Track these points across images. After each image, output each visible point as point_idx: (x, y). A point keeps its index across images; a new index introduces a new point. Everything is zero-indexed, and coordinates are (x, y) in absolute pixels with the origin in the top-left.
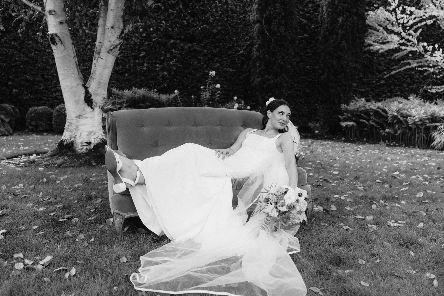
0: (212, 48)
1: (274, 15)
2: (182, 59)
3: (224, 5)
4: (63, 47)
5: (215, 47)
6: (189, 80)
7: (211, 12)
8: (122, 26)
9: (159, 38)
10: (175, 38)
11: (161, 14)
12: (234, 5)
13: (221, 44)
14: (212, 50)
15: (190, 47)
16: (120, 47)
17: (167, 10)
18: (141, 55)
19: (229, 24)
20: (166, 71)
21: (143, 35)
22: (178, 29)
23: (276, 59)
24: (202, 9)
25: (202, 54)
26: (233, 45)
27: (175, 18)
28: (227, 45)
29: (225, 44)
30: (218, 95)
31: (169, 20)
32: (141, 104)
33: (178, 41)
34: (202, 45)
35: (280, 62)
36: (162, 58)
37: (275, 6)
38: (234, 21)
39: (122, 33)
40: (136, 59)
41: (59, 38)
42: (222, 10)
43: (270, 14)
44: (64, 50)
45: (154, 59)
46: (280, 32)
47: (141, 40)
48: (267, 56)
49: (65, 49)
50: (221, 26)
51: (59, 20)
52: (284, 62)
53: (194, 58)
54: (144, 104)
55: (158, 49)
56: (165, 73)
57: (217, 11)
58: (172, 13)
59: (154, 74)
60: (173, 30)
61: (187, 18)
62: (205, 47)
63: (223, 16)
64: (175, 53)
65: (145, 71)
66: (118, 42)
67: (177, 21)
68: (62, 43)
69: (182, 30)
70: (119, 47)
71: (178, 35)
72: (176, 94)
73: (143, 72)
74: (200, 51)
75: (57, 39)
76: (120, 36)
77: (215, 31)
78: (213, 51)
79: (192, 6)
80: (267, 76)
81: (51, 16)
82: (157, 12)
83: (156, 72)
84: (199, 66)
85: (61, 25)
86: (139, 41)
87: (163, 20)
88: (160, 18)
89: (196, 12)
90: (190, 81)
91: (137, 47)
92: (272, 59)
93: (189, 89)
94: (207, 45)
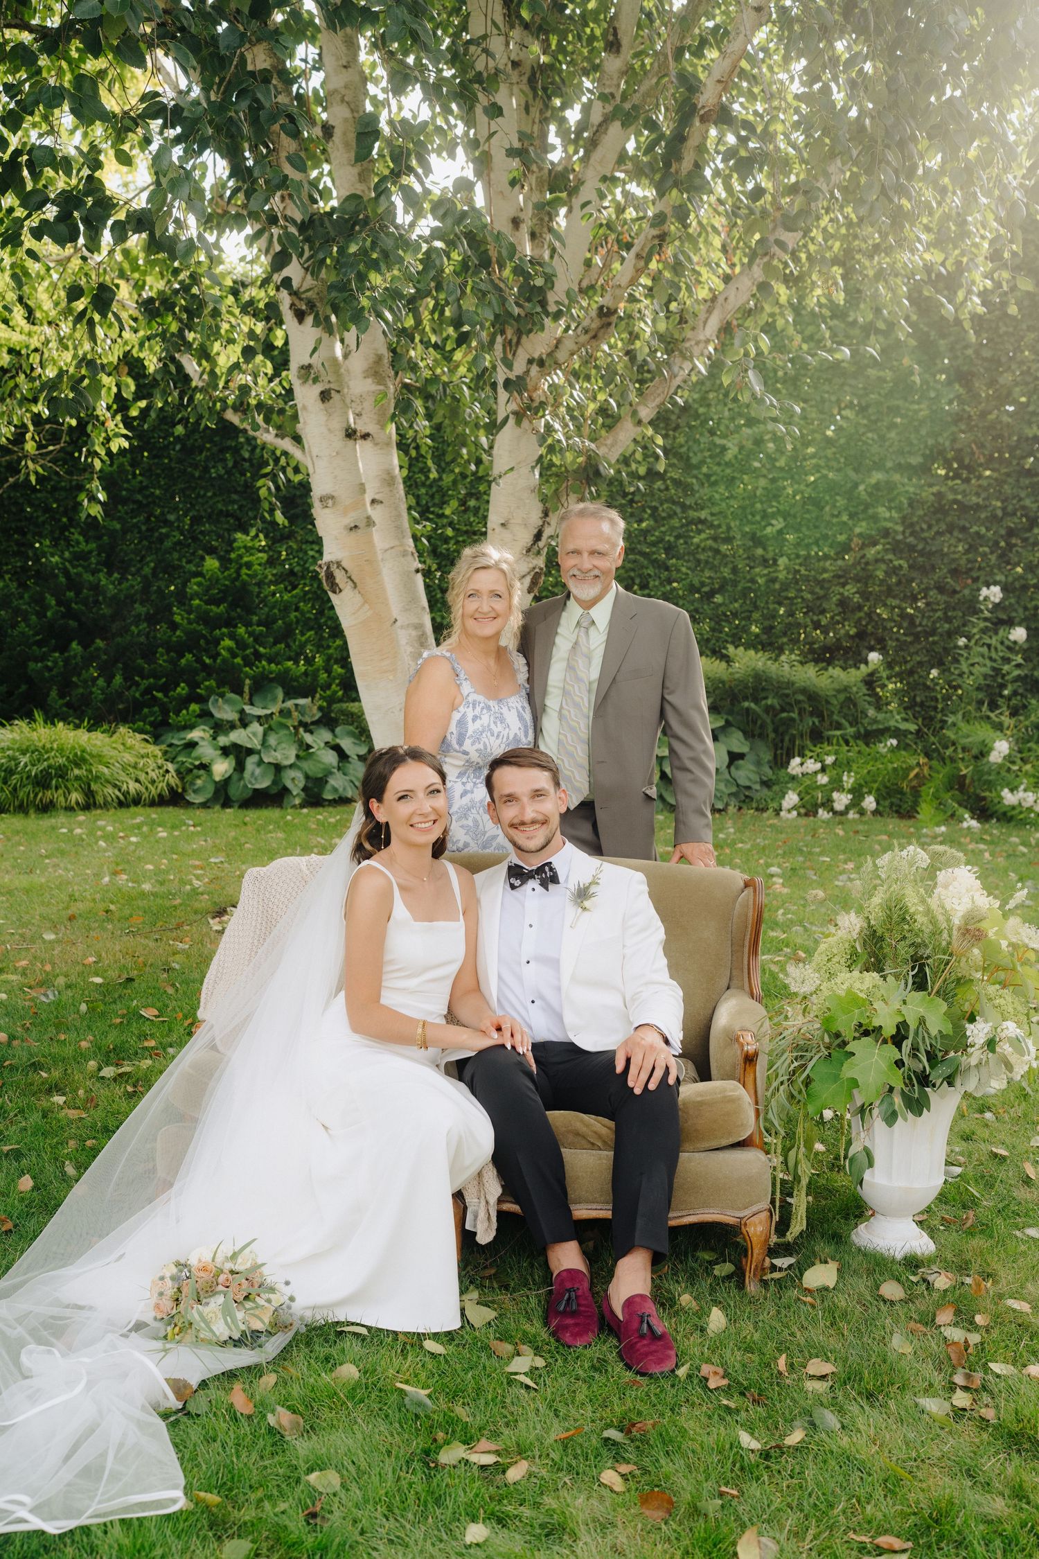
0: (1023, 494)
2: (911, 540)
4: (358, 596)
6: (936, 611)
7: (1022, 363)
8: (535, 518)
9: (830, 468)
10: (889, 464)
14: (1021, 499)
15: (939, 495)
16: (534, 581)
18: (769, 529)
20: (857, 579)
21: (778, 464)
22: (898, 434)
25: (983, 516)
30: (1016, 672)
32: (746, 704)
33: (897, 477)
36: (841, 538)
40: (756, 546)
41: (346, 572)
44: (360, 608)
45: (817, 543)
47: (773, 480)
49: (366, 602)
51: (349, 520)
53: (956, 533)
54: (756, 700)
55: (827, 509)
56: (850, 590)
59: (812, 593)
60: (882, 438)
64: (885, 519)
65: (785, 587)
67: (898, 407)
68: (355, 586)
69: (913, 436)
70: (528, 580)
71: (901, 452)
72: (871, 667)
73: (777, 586)
74: (977, 505)
75: (339, 577)
81: (327, 511)
82: (829, 381)
83: (822, 588)
84: (969, 561)
85: (353, 533)
86: (762, 482)
87: (850, 405)
88: (838, 401)
90: (939, 614)
91: (758, 506)
93: (934, 643)
94: (1005, 482)
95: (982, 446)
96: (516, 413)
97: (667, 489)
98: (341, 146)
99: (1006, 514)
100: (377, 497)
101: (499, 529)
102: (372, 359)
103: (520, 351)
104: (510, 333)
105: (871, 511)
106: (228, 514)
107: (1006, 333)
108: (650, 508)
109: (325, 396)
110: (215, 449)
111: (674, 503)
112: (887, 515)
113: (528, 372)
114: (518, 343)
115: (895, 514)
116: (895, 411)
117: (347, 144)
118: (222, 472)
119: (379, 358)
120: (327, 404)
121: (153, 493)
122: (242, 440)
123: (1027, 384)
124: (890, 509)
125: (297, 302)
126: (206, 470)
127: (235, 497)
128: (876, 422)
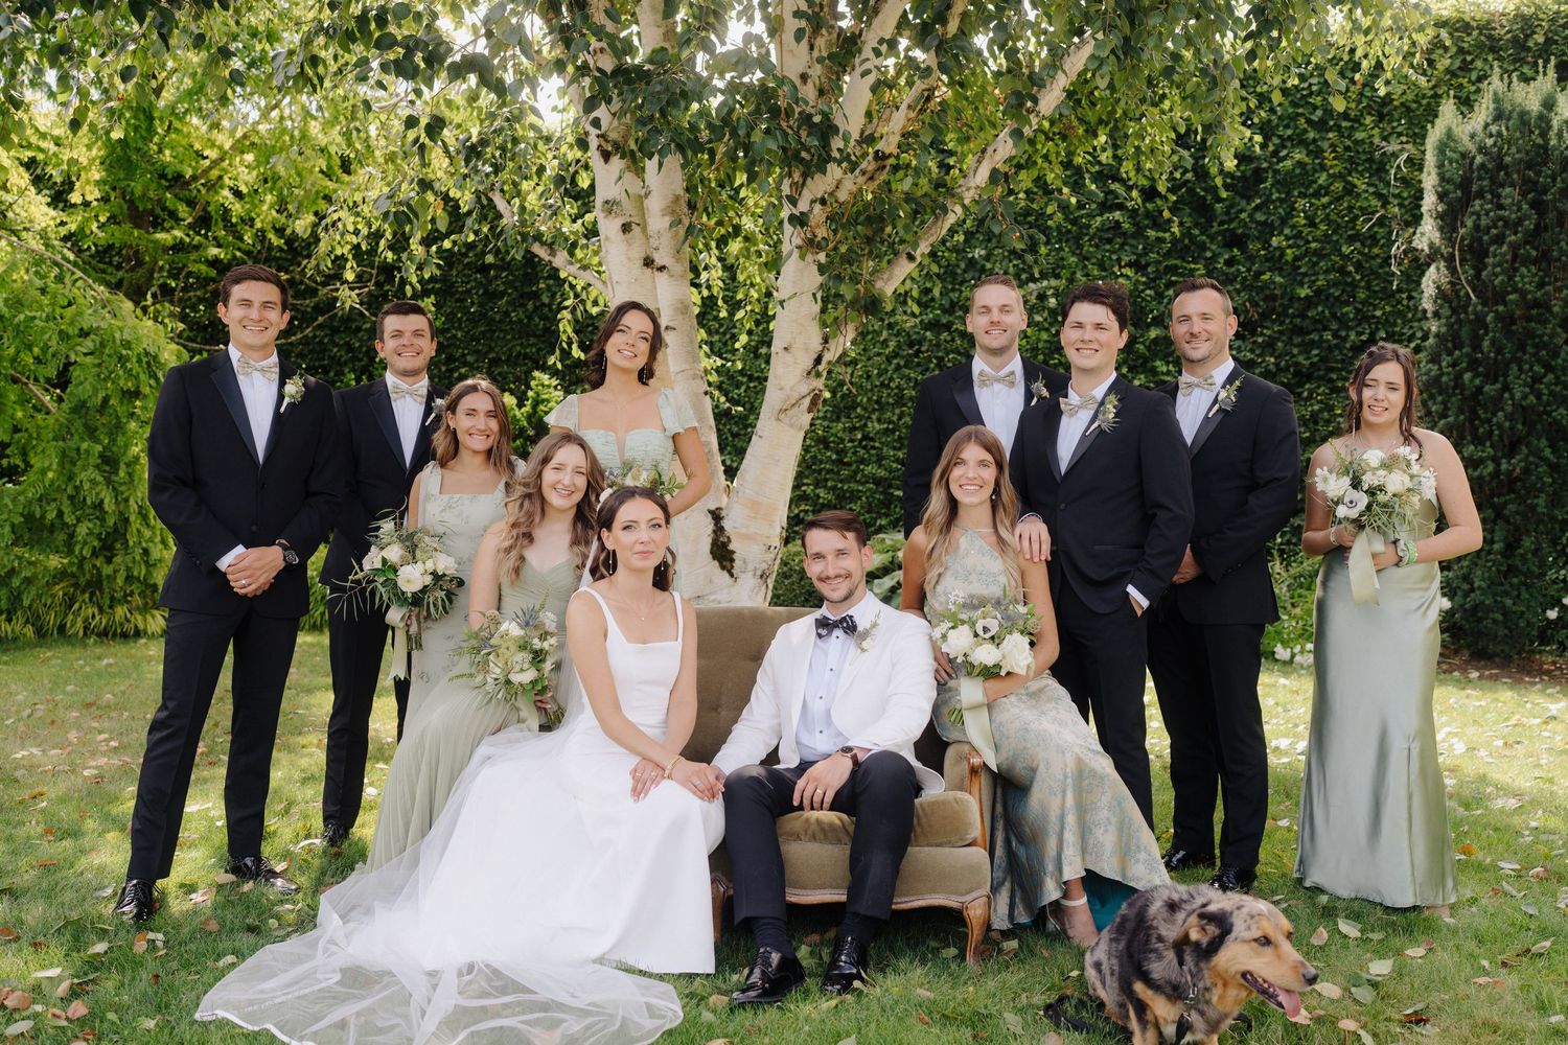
0: (1295, 351)
1: (1494, 231)
3: (1339, 199)
5: (1306, 347)
7: (1293, 227)
8: (816, 344)
11: (1122, 245)
12: (1379, 196)
13: (1328, 336)
14: (1293, 356)
16: (814, 403)
17: (1139, 232)
19: (1359, 266)
23: (1506, 388)
24: (1263, 218)
26: (1372, 334)
27: (1168, 255)
28: (1348, 336)
29: (1343, 334)
31: (1148, 264)
34: (1260, 340)
35: (1518, 395)
37: (1499, 196)
38: (1376, 251)
39: (818, 361)
42: (1333, 217)
43: (1477, 227)
46: (1515, 290)
48: (1467, 376)
50: (1327, 272)
52: (1539, 396)
57: (1312, 224)
58: (1160, 240)
61: (1209, 254)
62: (1269, 345)
63: (1335, 238)
66: (804, 388)
67: (1176, 267)
70: (807, 401)
76: (809, 373)
77: (1304, 292)
78: (1301, 359)
79: (1228, 213)
80: (1472, 448)
82: (1109, 241)
87: (1130, 265)
88: (1119, 260)
89: (1240, 231)
92: (1487, 388)
94: (1278, 339)
95: (1255, 304)
96: (799, 247)
97: (953, 340)
98: (648, 9)
99: (1279, 369)
100: (671, 324)
101: (782, 353)
102: (670, 198)
103: (805, 192)
104: (797, 176)
105: (1149, 365)
106: (526, 356)
107: (1278, 199)
108: (938, 358)
109: (626, 228)
110: (515, 295)
111: (959, 353)
112: (1164, 369)
113: (811, 210)
114: (804, 184)
115: (1171, 367)
116: (1173, 270)
117: (653, 8)
118: (522, 316)
119: (677, 198)
120: (628, 236)
121: (455, 336)
122: (542, 286)
123: (1299, 247)
124: (1168, 363)
125: (604, 144)
126: (507, 314)
127: (532, 340)
128: (1154, 280)
